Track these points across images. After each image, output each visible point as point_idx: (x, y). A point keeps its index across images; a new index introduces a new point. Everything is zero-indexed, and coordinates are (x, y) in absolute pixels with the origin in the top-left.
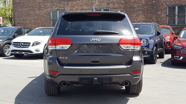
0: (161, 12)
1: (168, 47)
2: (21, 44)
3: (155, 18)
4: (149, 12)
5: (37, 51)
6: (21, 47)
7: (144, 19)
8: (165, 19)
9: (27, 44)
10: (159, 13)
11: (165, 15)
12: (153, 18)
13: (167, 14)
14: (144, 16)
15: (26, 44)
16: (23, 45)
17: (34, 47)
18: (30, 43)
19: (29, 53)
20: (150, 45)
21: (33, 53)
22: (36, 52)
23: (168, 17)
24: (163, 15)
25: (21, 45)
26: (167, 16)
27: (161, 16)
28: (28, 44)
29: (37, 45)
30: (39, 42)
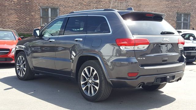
0: (34, 13)
3: (29, 19)
4: (22, 12)
7: (17, 19)
8: (39, 20)
10: (33, 14)
11: (39, 16)
12: (26, 19)
14: (17, 16)
23: (41, 19)
24: (37, 16)
26: (41, 17)
27: (35, 17)
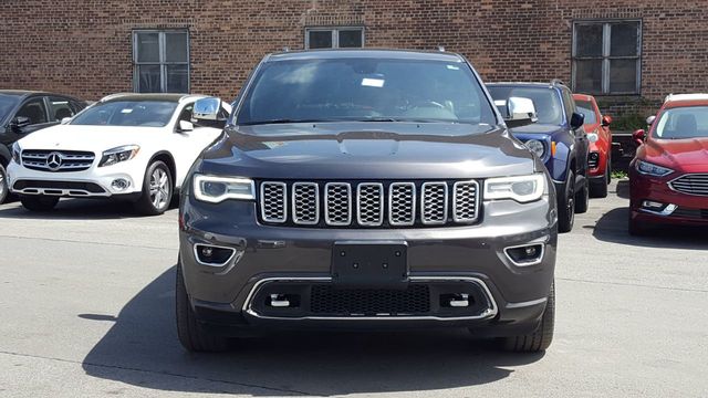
0: (550, 45)
1: (595, 170)
2: (57, 159)
3: (529, 67)
4: (507, 43)
5: (120, 183)
6: (57, 168)
7: (490, 71)
8: (567, 70)
9: (81, 159)
10: (544, 47)
11: (566, 55)
12: (522, 67)
13: (574, 55)
14: (490, 60)
15: (74, 158)
16: (64, 161)
17: (106, 169)
18: (92, 154)
19: (90, 194)
20: (555, 161)
21: (104, 191)
22: (118, 190)
23: (575, 64)
24: (560, 57)
25: (54, 161)
26: (571, 59)
27: (552, 60)
28: (84, 158)
29: (119, 161)
30: (127, 149)
